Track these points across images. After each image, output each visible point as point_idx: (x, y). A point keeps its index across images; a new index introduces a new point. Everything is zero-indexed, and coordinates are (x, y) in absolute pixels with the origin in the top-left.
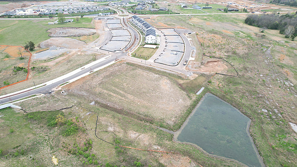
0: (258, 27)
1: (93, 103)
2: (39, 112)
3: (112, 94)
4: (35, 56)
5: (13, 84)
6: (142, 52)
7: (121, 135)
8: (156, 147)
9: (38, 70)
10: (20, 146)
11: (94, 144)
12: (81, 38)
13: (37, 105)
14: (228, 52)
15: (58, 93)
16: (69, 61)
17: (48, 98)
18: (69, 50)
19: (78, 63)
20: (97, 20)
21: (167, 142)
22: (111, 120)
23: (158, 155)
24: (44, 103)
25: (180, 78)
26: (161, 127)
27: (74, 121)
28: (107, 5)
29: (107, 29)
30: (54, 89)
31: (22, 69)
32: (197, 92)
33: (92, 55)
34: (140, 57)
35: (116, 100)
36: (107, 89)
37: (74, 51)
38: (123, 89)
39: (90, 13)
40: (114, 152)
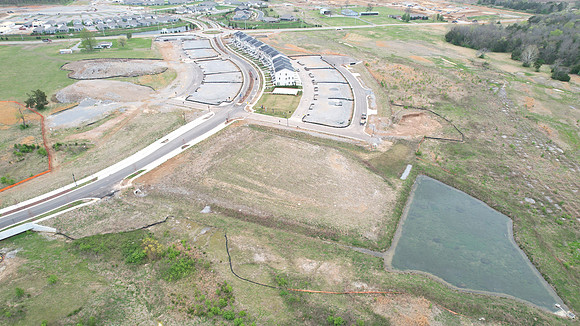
0: (472, 48)
1: (207, 210)
2: (99, 236)
3: (240, 188)
4: (53, 121)
5: (22, 181)
6: (274, 103)
7: (284, 268)
8: (358, 285)
9: (70, 150)
10: (80, 309)
11: (236, 290)
12: (140, 79)
13: (90, 221)
14: (433, 96)
15: (129, 193)
16: (131, 128)
17: (109, 206)
18: (122, 105)
19: (150, 130)
20: (161, 43)
21: (376, 273)
22: (254, 240)
23: (367, 300)
24: (104, 216)
25: (361, 149)
26: (354, 245)
27: (180, 248)
28: (174, 12)
29: (188, 61)
30: (118, 186)
31: (33, 148)
32: (401, 174)
33: (174, 113)
34: (273, 113)
35: (251, 199)
36: (226, 179)
37: (134, 107)
38: (260, 178)
39: (142, 28)
40: (281, 302)
